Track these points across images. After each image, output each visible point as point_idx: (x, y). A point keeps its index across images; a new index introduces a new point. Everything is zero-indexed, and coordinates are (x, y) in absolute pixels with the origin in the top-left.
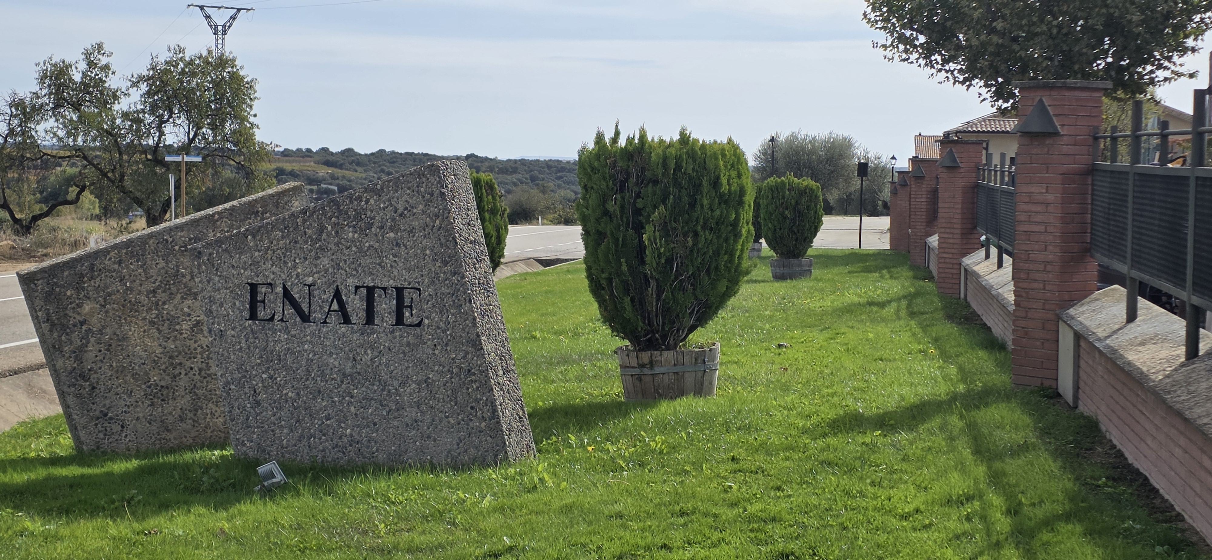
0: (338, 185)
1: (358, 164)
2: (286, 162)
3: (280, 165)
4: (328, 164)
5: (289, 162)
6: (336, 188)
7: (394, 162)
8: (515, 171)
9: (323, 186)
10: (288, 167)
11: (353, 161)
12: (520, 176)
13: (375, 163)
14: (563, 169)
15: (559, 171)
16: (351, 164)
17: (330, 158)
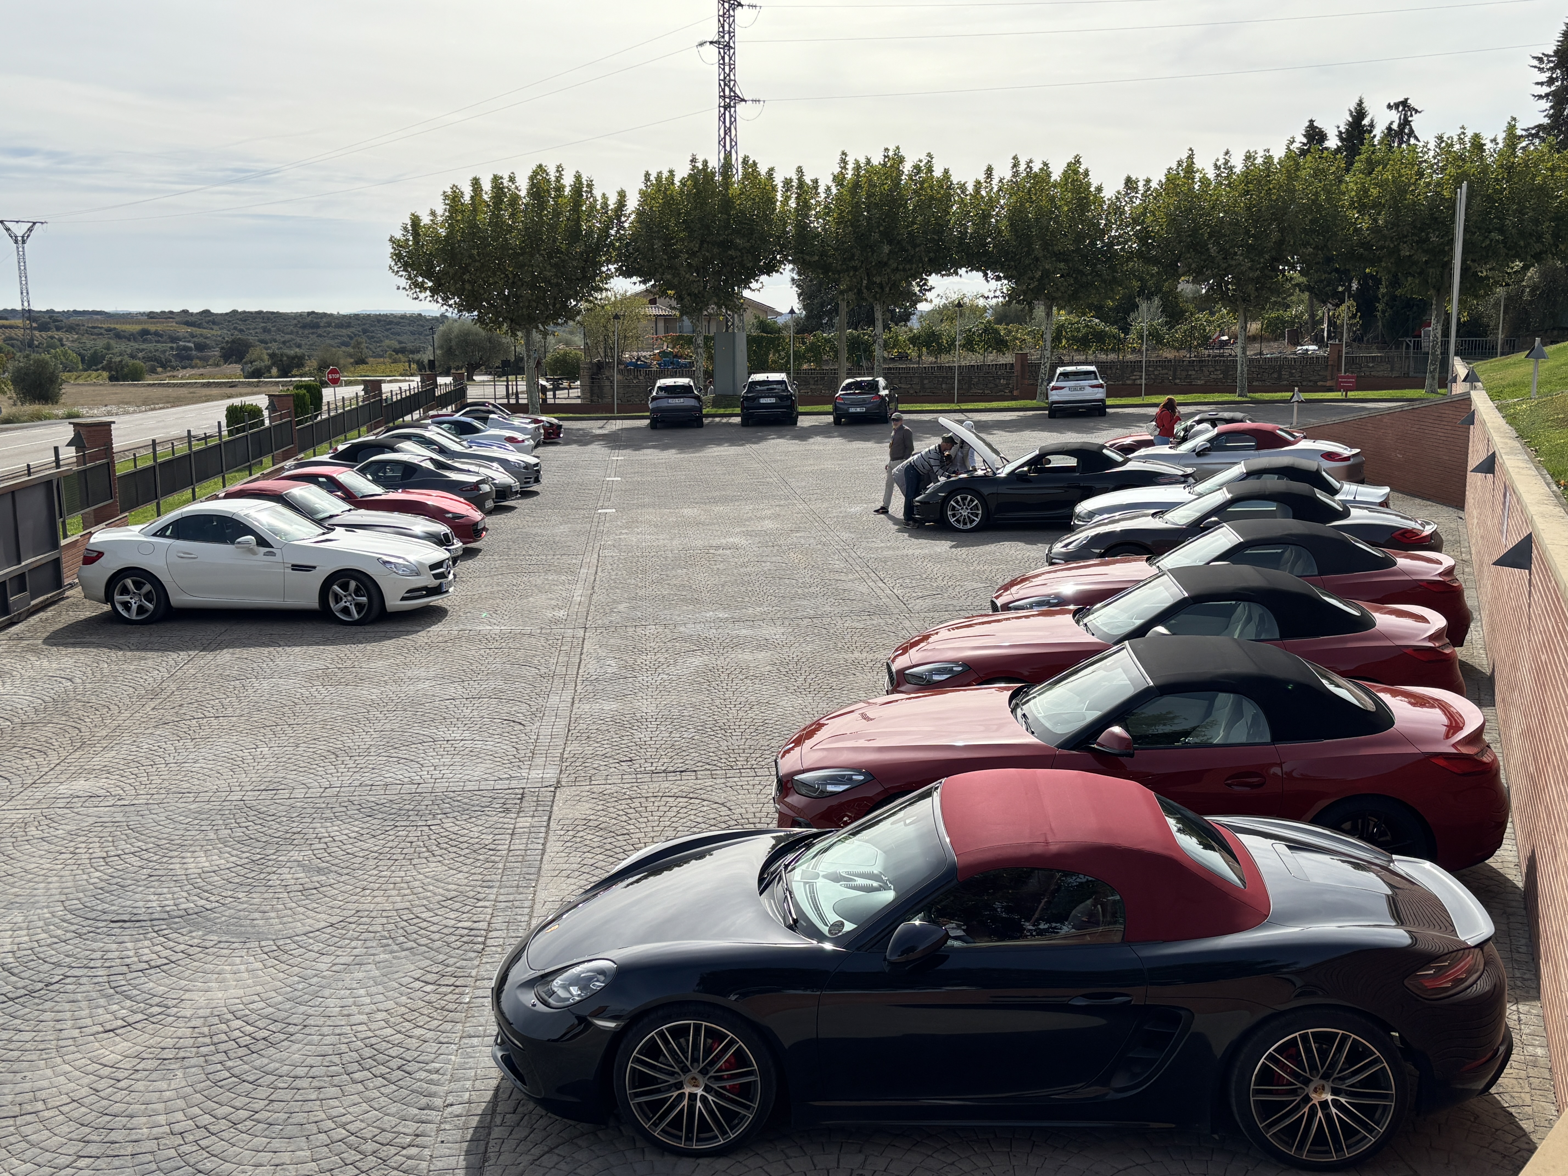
0: (194, 343)
1: (214, 323)
2: (151, 323)
3: (146, 326)
4: (188, 324)
5: (154, 323)
6: (192, 345)
7: (245, 320)
8: (349, 326)
9: (181, 343)
10: (152, 328)
11: (209, 321)
12: (353, 330)
13: (229, 321)
14: (391, 323)
15: (388, 324)
16: (208, 323)
17: (189, 319)
